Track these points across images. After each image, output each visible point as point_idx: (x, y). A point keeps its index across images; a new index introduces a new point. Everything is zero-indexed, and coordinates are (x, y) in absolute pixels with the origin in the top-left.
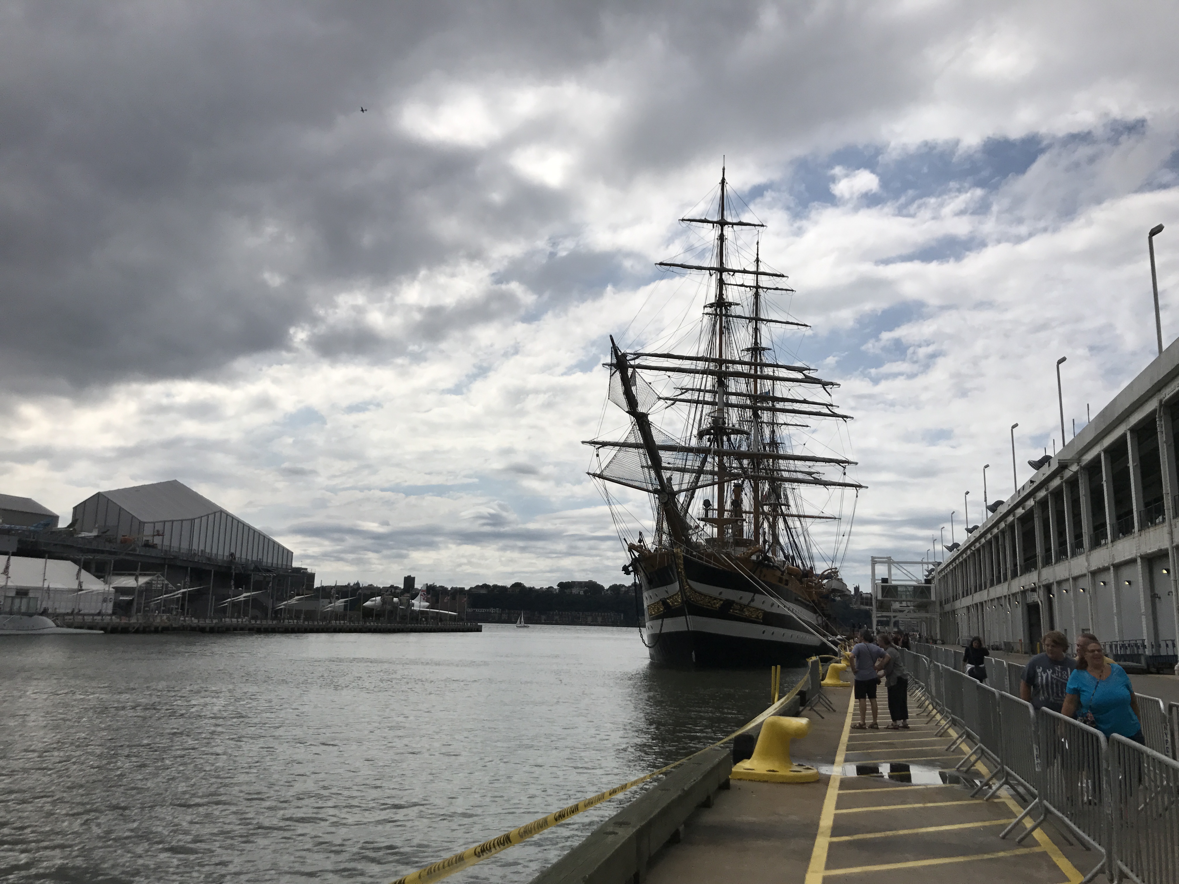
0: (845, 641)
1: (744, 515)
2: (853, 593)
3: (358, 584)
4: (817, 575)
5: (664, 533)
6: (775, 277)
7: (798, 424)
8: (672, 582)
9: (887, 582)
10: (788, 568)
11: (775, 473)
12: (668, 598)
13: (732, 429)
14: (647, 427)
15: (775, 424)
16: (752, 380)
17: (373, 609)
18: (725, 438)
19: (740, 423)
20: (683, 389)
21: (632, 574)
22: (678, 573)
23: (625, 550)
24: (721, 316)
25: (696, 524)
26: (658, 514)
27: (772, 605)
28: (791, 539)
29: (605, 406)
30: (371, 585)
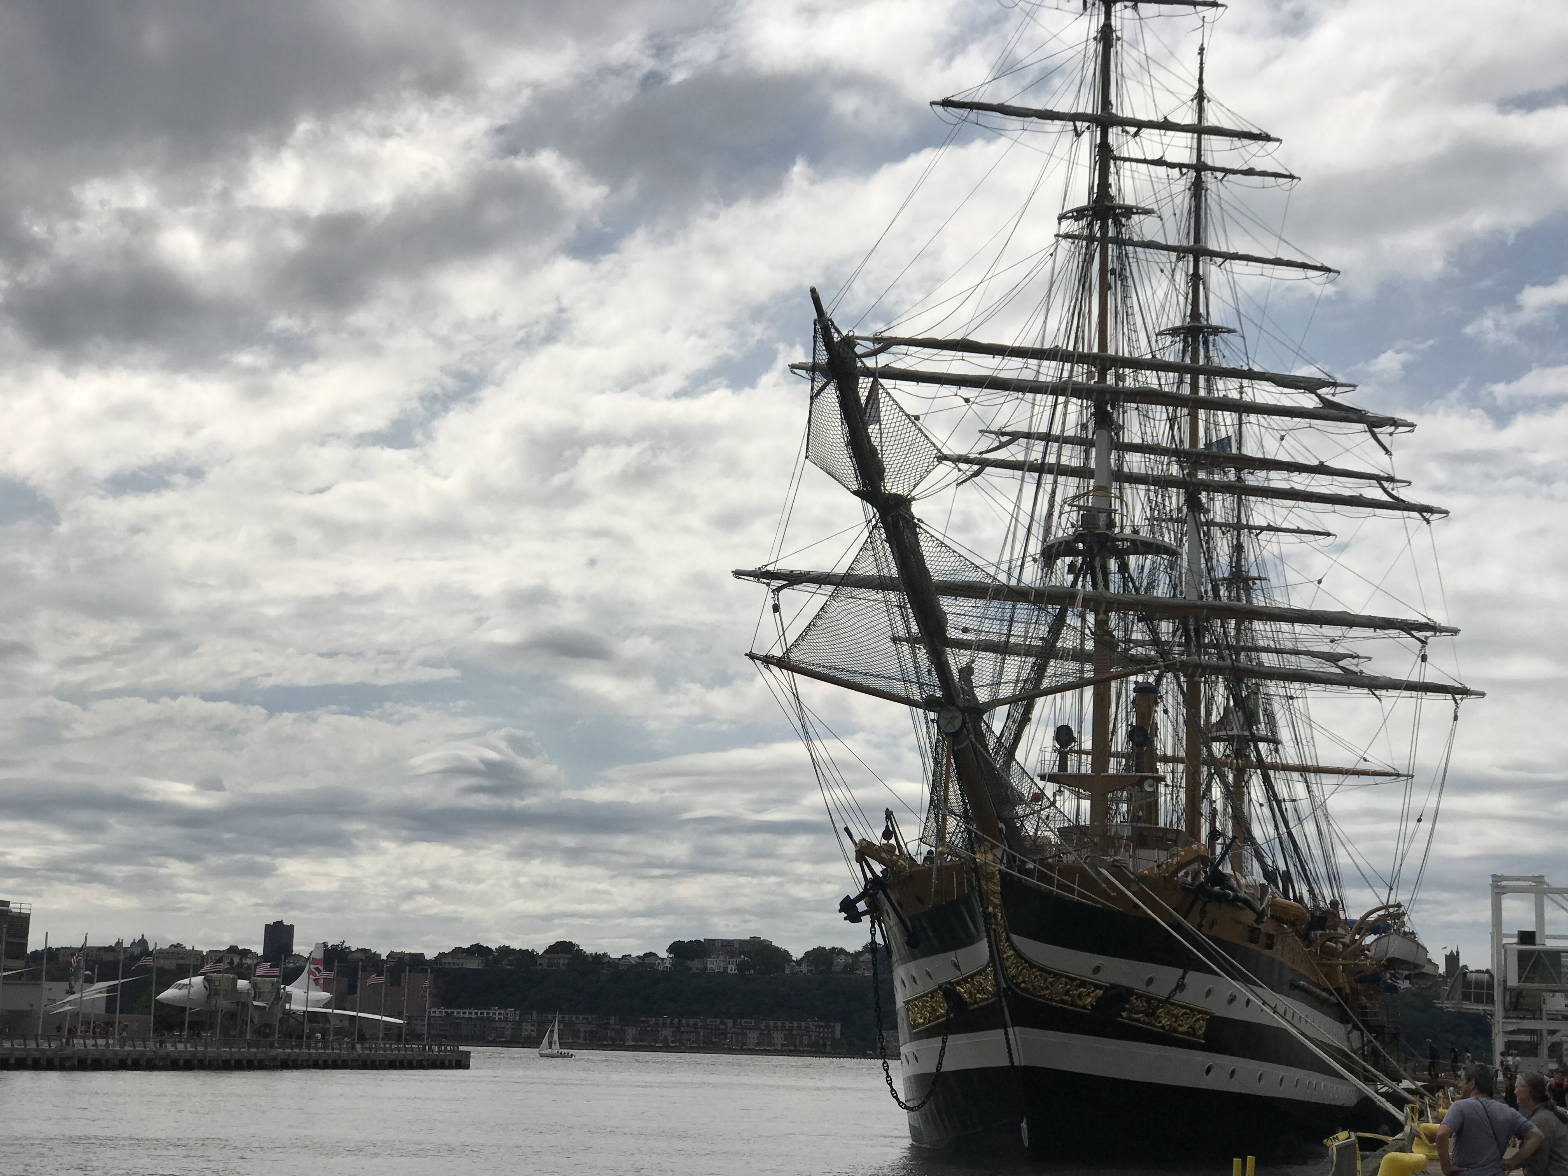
0: (1422, 1097)
1: (1160, 766)
2: (1442, 970)
3: (143, 942)
4: (1348, 923)
5: (952, 812)
6: (1246, 142)
7: (1305, 527)
8: (970, 940)
9: (1533, 943)
10: (1273, 905)
11: (1242, 655)
12: (958, 983)
13: (1133, 542)
14: (907, 534)
15: (1244, 527)
16: (1185, 411)
17: (183, 1009)
18: (1113, 565)
19: (1152, 526)
20: (1004, 434)
21: (866, 919)
22: (987, 916)
23: (847, 858)
24: (1104, 241)
25: (1035, 790)
26: (936, 762)
27: (1232, 999)
28: (1282, 829)
29: (796, 478)
30: (179, 945)
